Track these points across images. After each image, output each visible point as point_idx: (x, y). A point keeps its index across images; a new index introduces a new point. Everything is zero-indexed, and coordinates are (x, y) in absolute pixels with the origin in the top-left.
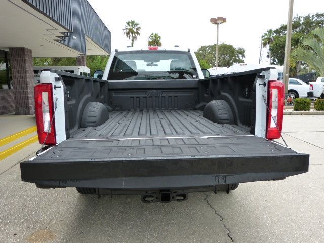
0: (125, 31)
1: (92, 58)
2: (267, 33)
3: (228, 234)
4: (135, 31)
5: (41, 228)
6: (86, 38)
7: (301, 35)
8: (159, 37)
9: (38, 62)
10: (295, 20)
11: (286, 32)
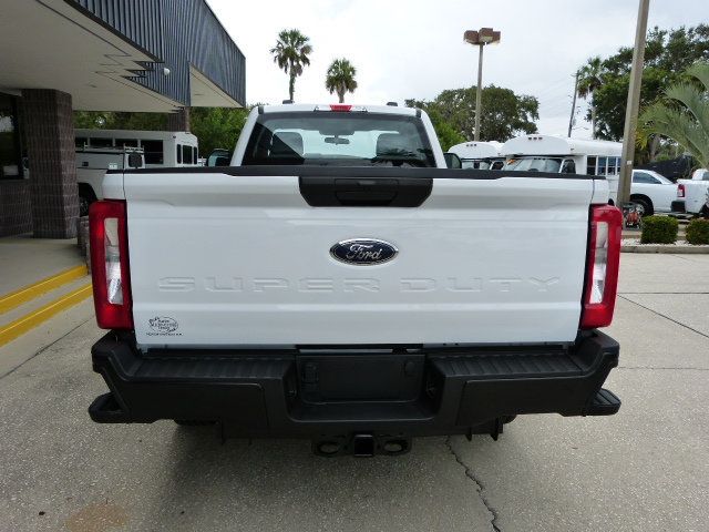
0: (276, 54)
1: (202, 112)
2: (589, 66)
3: (493, 522)
4: (299, 53)
5: (95, 499)
6: (192, 70)
7: (663, 72)
8: (353, 70)
9: (83, 119)
10: (651, 39)
11: (630, 66)
